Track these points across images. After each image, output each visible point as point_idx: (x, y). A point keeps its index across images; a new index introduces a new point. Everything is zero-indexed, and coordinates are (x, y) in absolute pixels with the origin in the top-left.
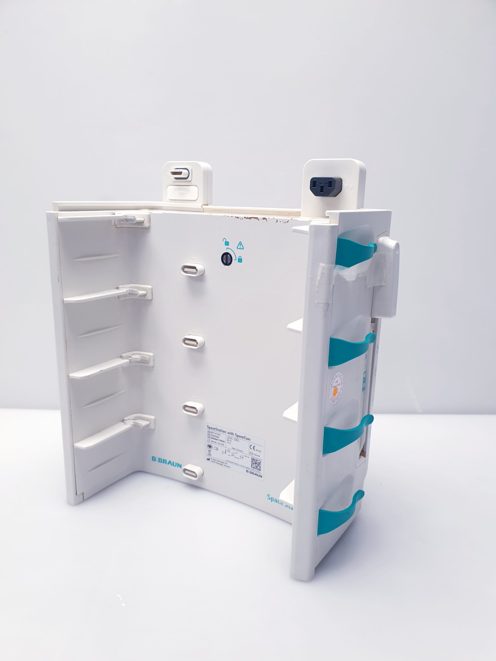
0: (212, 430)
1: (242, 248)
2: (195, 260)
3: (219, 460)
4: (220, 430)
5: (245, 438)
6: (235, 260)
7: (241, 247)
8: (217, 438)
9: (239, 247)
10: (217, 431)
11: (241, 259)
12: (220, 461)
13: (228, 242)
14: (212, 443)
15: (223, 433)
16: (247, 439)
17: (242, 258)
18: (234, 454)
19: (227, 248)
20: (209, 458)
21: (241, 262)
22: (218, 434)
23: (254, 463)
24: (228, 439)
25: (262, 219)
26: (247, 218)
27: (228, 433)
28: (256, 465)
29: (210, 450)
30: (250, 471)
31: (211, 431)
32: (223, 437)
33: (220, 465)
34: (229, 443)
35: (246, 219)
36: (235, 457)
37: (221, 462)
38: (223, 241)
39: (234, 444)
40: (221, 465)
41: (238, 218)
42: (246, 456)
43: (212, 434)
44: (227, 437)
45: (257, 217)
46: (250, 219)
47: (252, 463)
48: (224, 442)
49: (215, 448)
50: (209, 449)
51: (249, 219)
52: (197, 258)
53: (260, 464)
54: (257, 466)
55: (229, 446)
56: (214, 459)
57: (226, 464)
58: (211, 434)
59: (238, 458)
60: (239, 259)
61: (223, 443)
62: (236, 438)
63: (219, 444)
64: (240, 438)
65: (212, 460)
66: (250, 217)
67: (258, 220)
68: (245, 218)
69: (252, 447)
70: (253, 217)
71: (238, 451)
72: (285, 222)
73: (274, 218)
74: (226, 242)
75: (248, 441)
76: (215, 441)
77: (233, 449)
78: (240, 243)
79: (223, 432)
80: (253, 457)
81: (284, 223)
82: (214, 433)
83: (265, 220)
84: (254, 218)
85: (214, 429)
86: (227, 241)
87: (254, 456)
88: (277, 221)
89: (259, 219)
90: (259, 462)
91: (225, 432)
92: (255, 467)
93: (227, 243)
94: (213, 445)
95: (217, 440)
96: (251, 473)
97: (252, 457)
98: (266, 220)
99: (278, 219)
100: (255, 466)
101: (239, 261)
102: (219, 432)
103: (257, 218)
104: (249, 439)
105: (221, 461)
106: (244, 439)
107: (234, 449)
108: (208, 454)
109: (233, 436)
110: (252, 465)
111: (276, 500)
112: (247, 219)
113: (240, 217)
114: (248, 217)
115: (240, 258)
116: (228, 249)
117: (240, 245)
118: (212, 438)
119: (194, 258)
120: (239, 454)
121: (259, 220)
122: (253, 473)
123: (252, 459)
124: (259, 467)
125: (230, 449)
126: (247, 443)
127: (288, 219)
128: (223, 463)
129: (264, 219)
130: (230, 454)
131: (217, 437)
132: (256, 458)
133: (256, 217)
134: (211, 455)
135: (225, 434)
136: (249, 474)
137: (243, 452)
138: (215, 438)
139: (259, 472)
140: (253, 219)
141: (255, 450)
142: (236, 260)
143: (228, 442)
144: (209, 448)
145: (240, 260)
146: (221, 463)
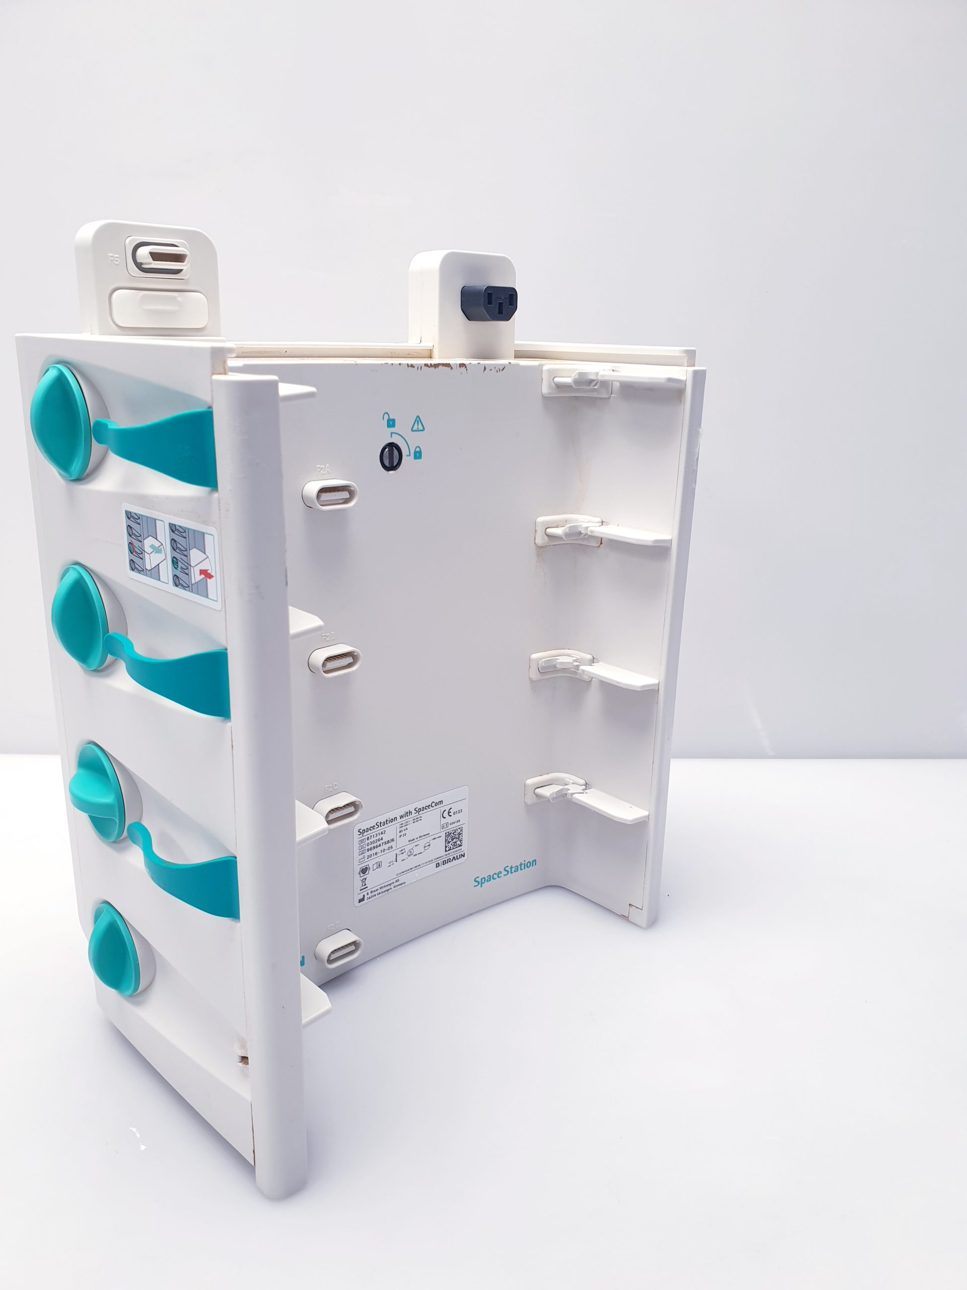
0: (370, 832)
1: (422, 429)
2: (324, 470)
3: (383, 885)
4: (385, 821)
5: (433, 805)
6: (407, 456)
7: (419, 427)
8: (378, 843)
9: (415, 428)
10: (380, 828)
11: (420, 452)
12: (385, 886)
13: (394, 420)
14: (370, 859)
15: (391, 824)
16: (437, 804)
17: (422, 450)
18: (412, 851)
19: (392, 433)
20: (364, 896)
21: (420, 457)
22: (382, 833)
23: (450, 841)
24: (401, 829)
25: (458, 366)
26: (429, 365)
27: (401, 817)
28: (455, 840)
29: (365, 877)
30: (442, 860)
31: (366, 837)
32: (391, 831)
33: (386, 892)
34: (402, 837)
35: (428, 368)
36: (416, 855)
37: (387, 886)
38: (383, 419)
39: (414, 830)
40: (388, 890)
41: (412, 366)
42: (434, 839)
43: (369, 841)
44: (399, 826)
45: (448, 362)
46: (435, 368)
47: (447, 842)
48: (393, 840)
49: (375, 867)
50: (362, 878)
51: (433, 368)
52: (328, 465)
53: (460, 834)
54: (455, 842)
55: (402, 842)
56: (373, 890)
57: (398, 880)
58: (367, 842)
59: (421, 853)
60: (415, 452)
61: (389, 845)
62: (416, 818)
63: (383, 853)
64: (425, 811)
65: (370, 895)
66: (434, 364)
67: (450, 368)
68: (426, 365)
69: (446, 814)
70: (441, 362)
71: (421, 838)
72: (499, 369)
73: (479, 363)
74: (389, 420)
75: (440, 806)
76: (374, 851)
77: (411, 842)
78: (418, 420)
79: (392, 820)
80: (448, 831)
81: (497, 372)
82: (372, 836)
83: (463, 369)
84: (444, 365)
85: (374, 826)
86: (391, 418)
87: (450, 827)
88: (485, 369)
89: (452, 366)
90: (459, 830)
91: (396, 818)
92: (452, 846)
93: (391, 423)
94: (371, 863)
95: (380, 846)
96: (444, 863)
97: (446, 832)
98: (466, 367)
99: (486, 364)
100: (451, 844)
101: (416, 458)
102: (383, 827)
103: (449, 364)
104: (441, 802)
105: (386, 884)
106: (431, 808)
107: (414, 840)
108: (361, 890)
109: (411, 816)
110: (446, 847)
111: (489, 877)
112: (431, 368)
113: (417, 364)
114: (431, 364)
115: (418, 449)
116: (393, 435)
117: (416, 423)
118: (368, 850)
119: (323, 468)
120: (422, 842)
121: (452, 368)
122: (449, 861)
123: (446, 836)
124: (459, 842)
125: (403, 848)
126: (436, 812)
127: (503, 365)
128: (390, 885)
129: (462, 365)
130: (405, 856)
131: (379, 840)
132: (452, 829)
133: (446, 364)
134: (367, 887)
135: (396, 822)
136: (442, 868)
137: (430, 835)
138: (375, 845)
139: (460, 850)
140: (440, 367)
141: (451, 816)
142: (410, 455)
143: (400, 836)
144: (362, 875)
145: (418, 455)
146: (386, 889)
